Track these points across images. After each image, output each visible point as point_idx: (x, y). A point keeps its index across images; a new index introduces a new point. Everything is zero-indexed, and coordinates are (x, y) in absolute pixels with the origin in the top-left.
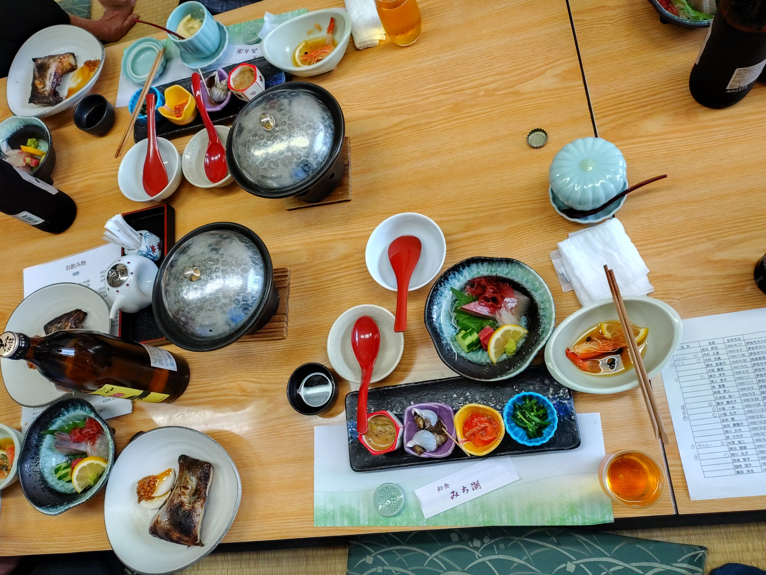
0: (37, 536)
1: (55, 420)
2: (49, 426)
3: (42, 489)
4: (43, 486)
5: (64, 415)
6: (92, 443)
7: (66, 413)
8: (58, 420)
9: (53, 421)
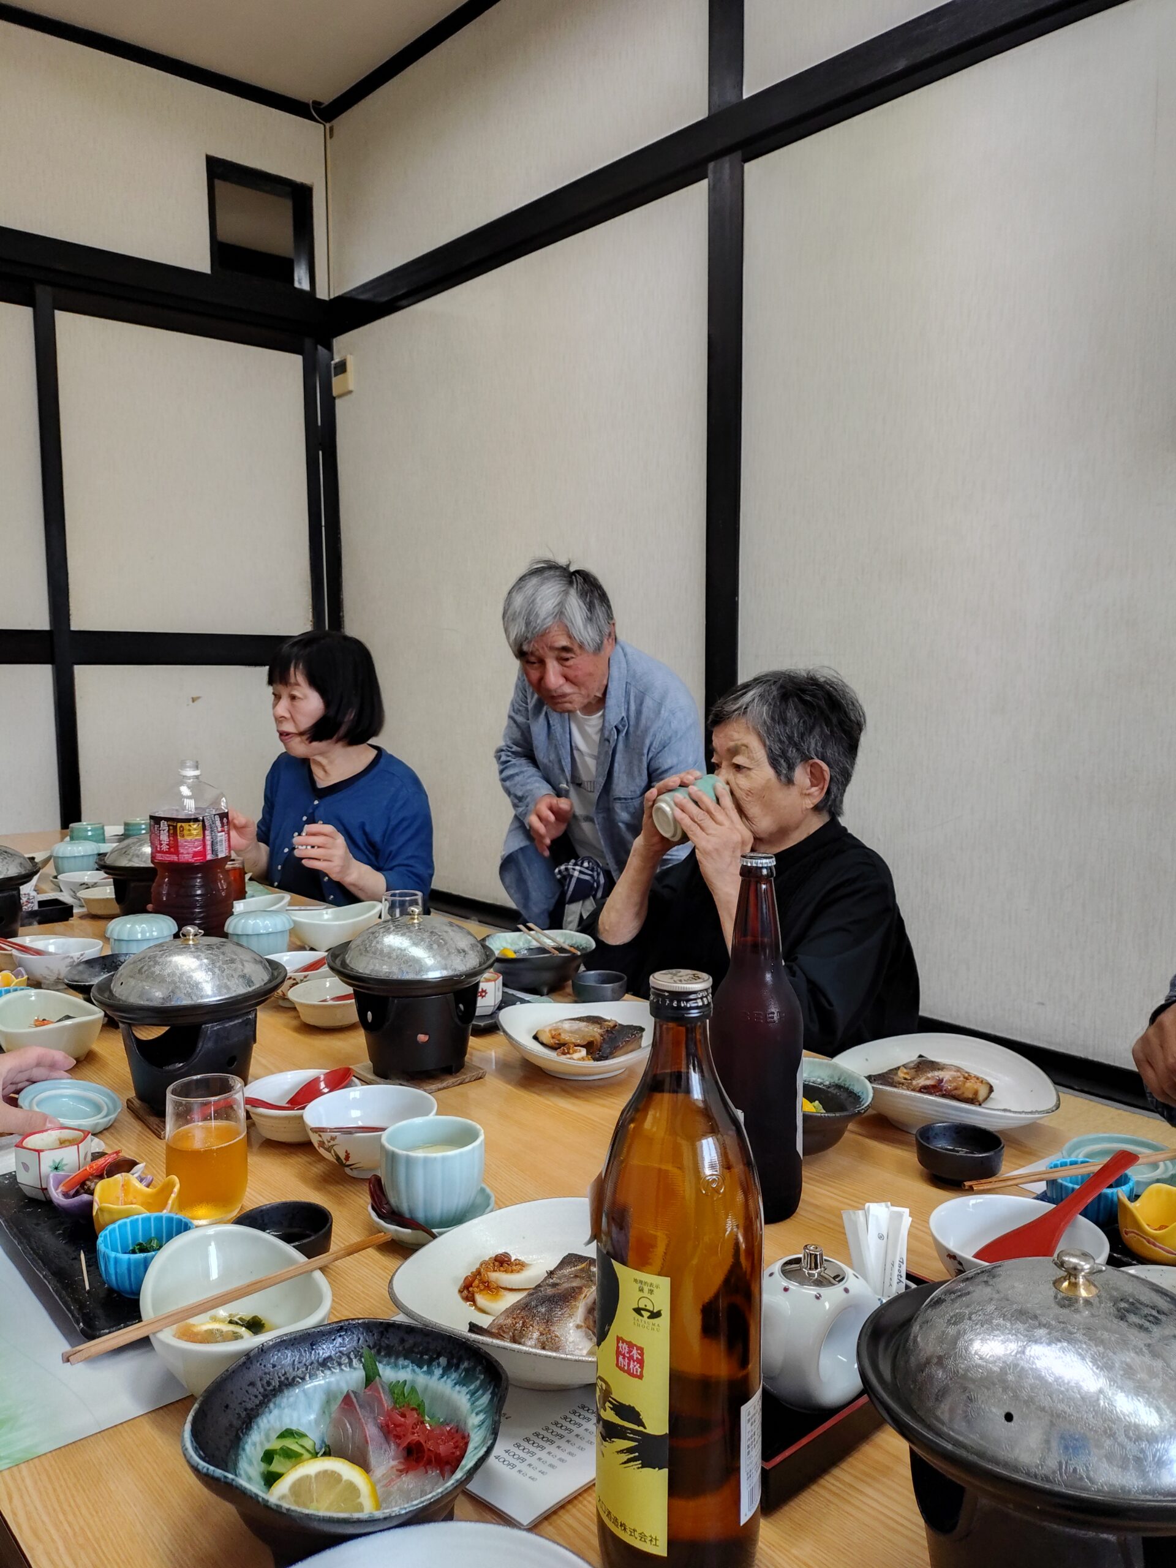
0: (71, 1518)
1: (406, 1362)
2: (385, 1361)
3: (231, 1425)
4: (237, 1423)
5: (430, 1372)
6: (401, 1467)
7: (438, 1372)
8: (409, 1370)
9: (401, 1362)
